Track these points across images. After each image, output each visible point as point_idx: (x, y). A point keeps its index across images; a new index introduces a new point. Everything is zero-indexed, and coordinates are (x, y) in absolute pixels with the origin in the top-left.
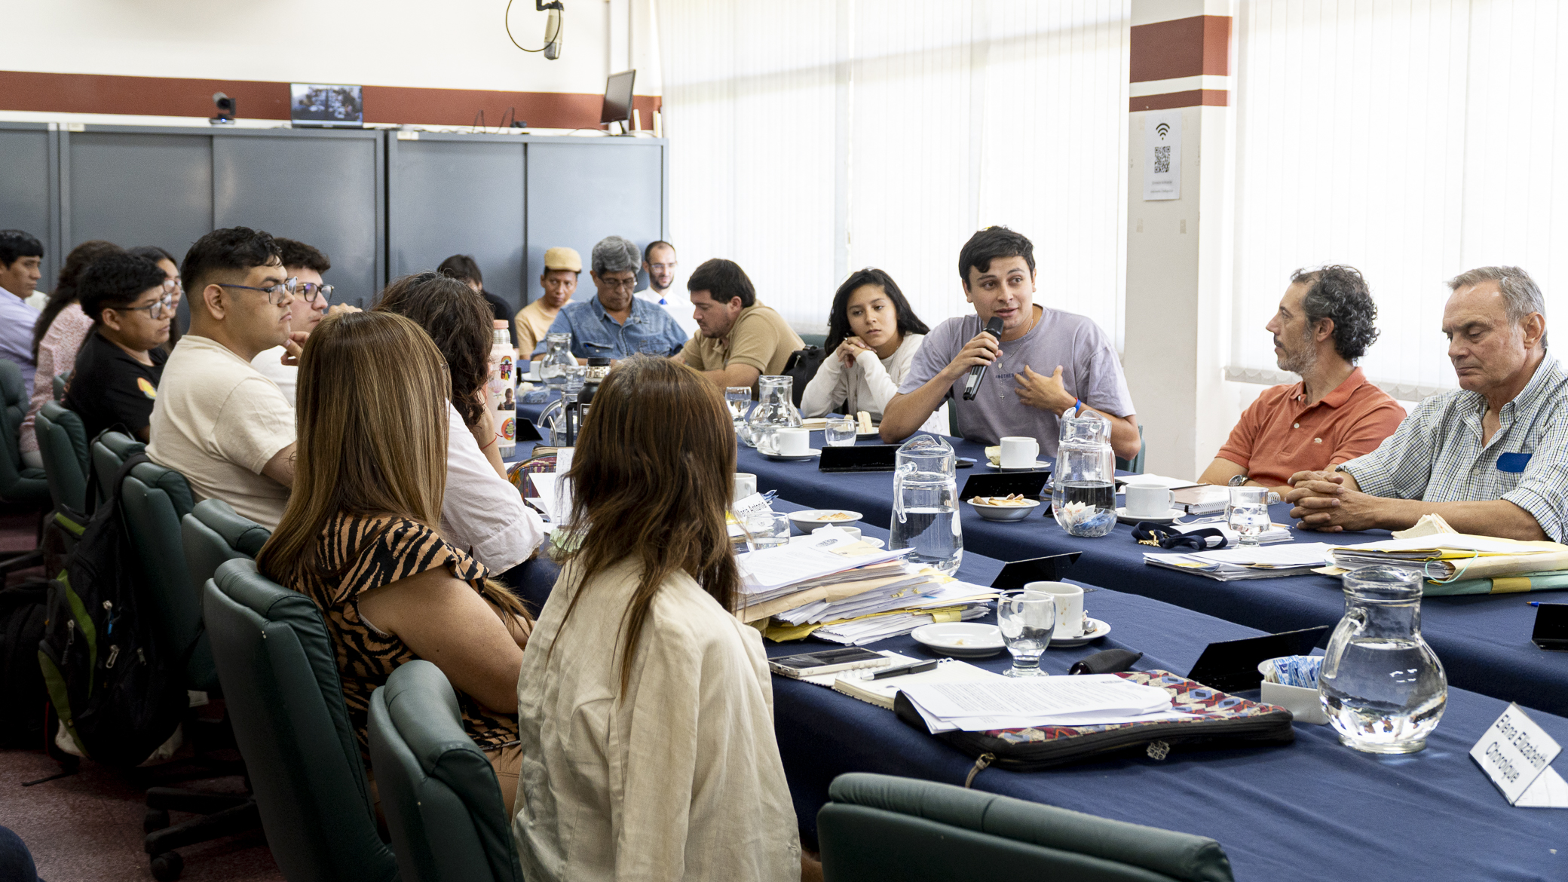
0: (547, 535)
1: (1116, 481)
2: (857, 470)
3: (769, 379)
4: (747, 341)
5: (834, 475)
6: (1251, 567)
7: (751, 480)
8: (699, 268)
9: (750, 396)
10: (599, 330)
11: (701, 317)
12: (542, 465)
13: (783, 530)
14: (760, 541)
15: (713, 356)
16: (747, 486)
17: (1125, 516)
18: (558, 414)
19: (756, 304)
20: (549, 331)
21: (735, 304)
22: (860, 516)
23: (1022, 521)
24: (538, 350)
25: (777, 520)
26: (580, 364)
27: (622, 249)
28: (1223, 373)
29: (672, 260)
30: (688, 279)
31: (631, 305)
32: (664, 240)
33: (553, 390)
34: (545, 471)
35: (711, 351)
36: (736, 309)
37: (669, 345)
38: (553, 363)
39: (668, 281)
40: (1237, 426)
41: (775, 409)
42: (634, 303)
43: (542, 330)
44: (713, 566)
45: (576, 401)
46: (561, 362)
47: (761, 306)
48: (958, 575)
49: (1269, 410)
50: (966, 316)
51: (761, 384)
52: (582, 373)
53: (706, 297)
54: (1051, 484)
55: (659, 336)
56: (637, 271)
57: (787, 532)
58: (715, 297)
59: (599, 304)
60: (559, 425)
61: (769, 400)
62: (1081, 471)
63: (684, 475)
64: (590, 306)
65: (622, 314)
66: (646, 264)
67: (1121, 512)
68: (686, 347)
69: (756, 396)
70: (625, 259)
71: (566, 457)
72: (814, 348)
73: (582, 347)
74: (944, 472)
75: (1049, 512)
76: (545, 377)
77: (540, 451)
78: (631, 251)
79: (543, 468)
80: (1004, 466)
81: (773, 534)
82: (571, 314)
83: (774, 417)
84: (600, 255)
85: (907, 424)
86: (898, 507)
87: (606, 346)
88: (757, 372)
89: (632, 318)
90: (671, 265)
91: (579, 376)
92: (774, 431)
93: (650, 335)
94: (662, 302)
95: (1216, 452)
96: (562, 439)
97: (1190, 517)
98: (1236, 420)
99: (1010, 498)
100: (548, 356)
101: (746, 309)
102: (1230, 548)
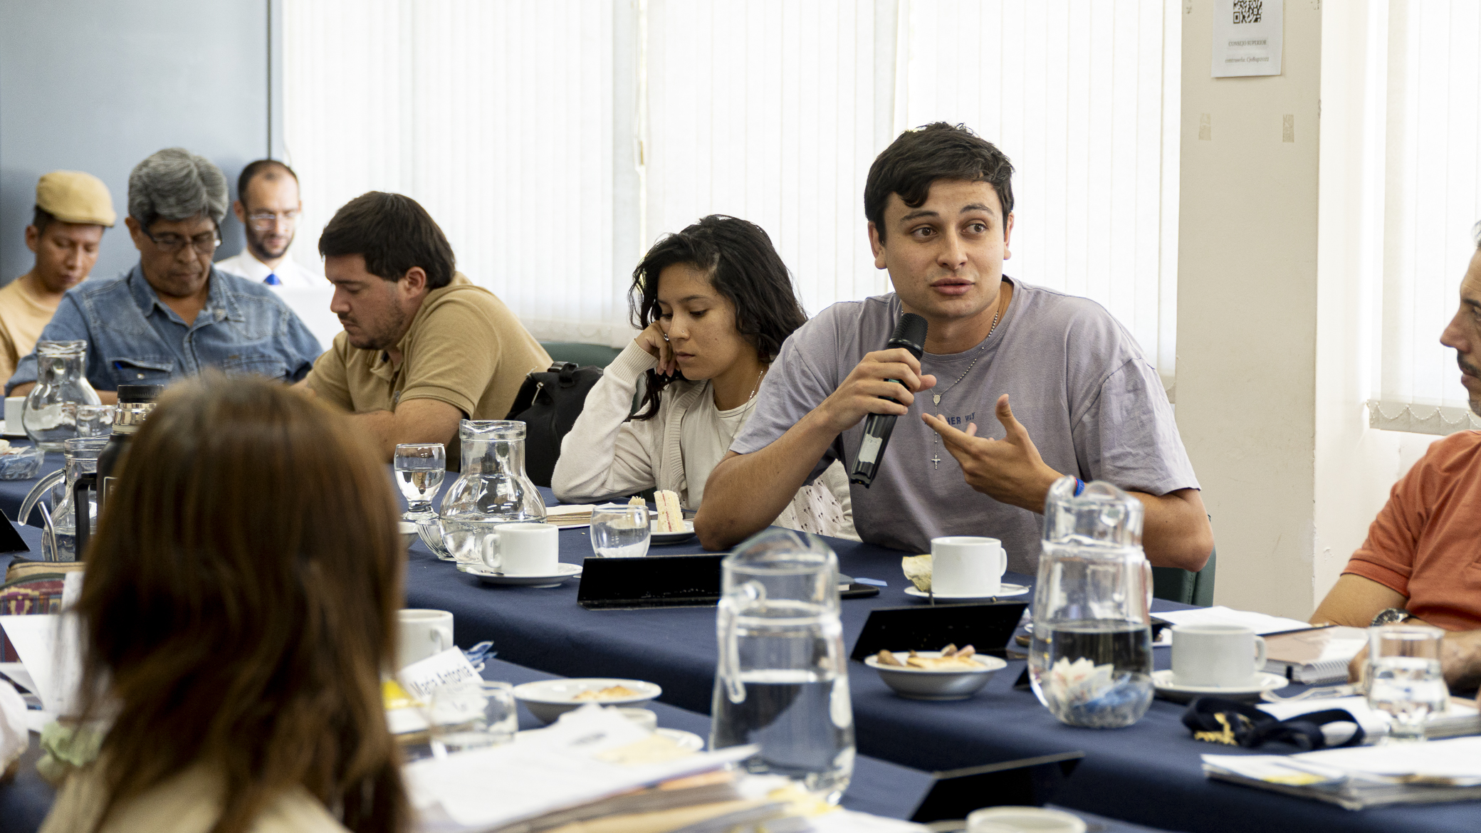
0: (34, 734)
1: (1153, 619)
2: (652, 604)
3: (480, 426)
4: (436, 355)
5: (608, 614)
6: (1410, 783)
7: (443, 622)
8: (342, 211)
9: (444, 462)
10: (144, 336)
11: (345, 308)
12: (25, 596)
13: (503, 717)
14: (457, 739)
15: (371, 384)
16: (434, 635)
17: (1171, 686)
18: (59, 499)
19: (456, 282)
20: (43, 337)
21: (413, 282)
22: (655, 690)
23: (972, 697)
24: (20, 375)
25: (492, 700)
26: (104, 402)
27: (188, 175)
28: (1366, 414)
29: (290, 204)
30: (319, 234)
31: (208, 285)
32: (276, 156)
33: (50, 453)
34: (30, 612)
35: (367, 375)
36: (415, 291)
37: (284, 365)
38: (51, 400)
39: (282, 243)
40: (1383, 513)
41: (493, 485)
42: (213, 280)
43: (29, 337)
44: (358, 786)
45: (95, 471)
46: (67, 397)
47: (466, 285)
48: (847, 801)
49: (1446, 481)
50: (869, 299)
51: (463, 437)
52: (108, 420)
53: (356, 268)
54: (1029, 627)
55: (264, 346)
56: (221, 218)
57: (511, 722)
58: (373, 269)
59: (142, 281)
60: (61, 521)
61: (479, 468)
62: (1085, 600)
63: (301, 606)
64: (125, 288)
65: (189, 303)
66: (240, 207)
67: (1162, 679)
68: (318, 367)
69: (454, 463)
70: (197, 195)
71: (72, 584)
72: (571, 367)
73: (110, 370)
74: (817, 602)
75: (1023, 681)
76: (34, 427)
77: (22, 571)
78: (208, 178)
79: (27, 604)
80: (938, 594)
81: (482, 726)
82: (87, 304)
83: (489, 502)
84: (146, 187)
85: (750, 511)
86: (728, 671)
87: (158, 366)
88: (456, 414)
89: (210, 311)
90: (286, 213)
91: (103, 426)
92: (490, 529)
93: (245, 344)
94: (270, 280)
95: (1343, 564)
96: (67, 549)
97: (1295, 687)
98: (1382, 499)
99: (949, 654)
100: (40, 386)
101: (436, 292)
102: (1369, 745)
